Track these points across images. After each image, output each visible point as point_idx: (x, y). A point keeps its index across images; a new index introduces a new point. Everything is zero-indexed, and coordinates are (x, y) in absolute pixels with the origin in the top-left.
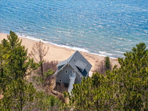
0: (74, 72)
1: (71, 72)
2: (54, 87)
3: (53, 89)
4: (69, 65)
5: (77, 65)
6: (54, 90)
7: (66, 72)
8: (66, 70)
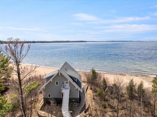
0: (67, 83)
1: (63, 83)
2: (42, 105)
3: (40, 108)
4: (61, 73)
5: (69, 74)
6: (41, 110)
7: (57, 84)
8: (56, 82)
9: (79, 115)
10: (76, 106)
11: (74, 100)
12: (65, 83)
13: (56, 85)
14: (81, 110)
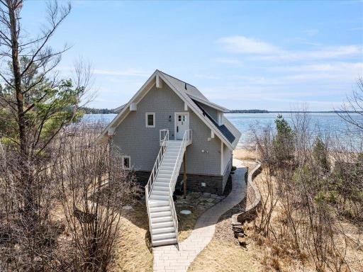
0: (183, 118)
1: (170, 119)
4: (161, 80)
8: (147, 114)
9: (214, 225)
10: (211, 200)
11: (204, 184)
12: (176, 118)
13: (147, 126)
14: (227, 213)
